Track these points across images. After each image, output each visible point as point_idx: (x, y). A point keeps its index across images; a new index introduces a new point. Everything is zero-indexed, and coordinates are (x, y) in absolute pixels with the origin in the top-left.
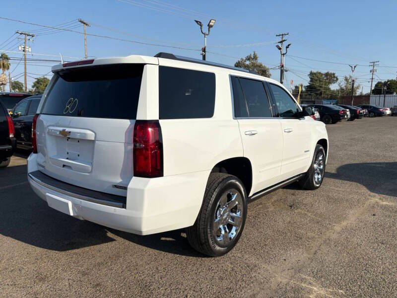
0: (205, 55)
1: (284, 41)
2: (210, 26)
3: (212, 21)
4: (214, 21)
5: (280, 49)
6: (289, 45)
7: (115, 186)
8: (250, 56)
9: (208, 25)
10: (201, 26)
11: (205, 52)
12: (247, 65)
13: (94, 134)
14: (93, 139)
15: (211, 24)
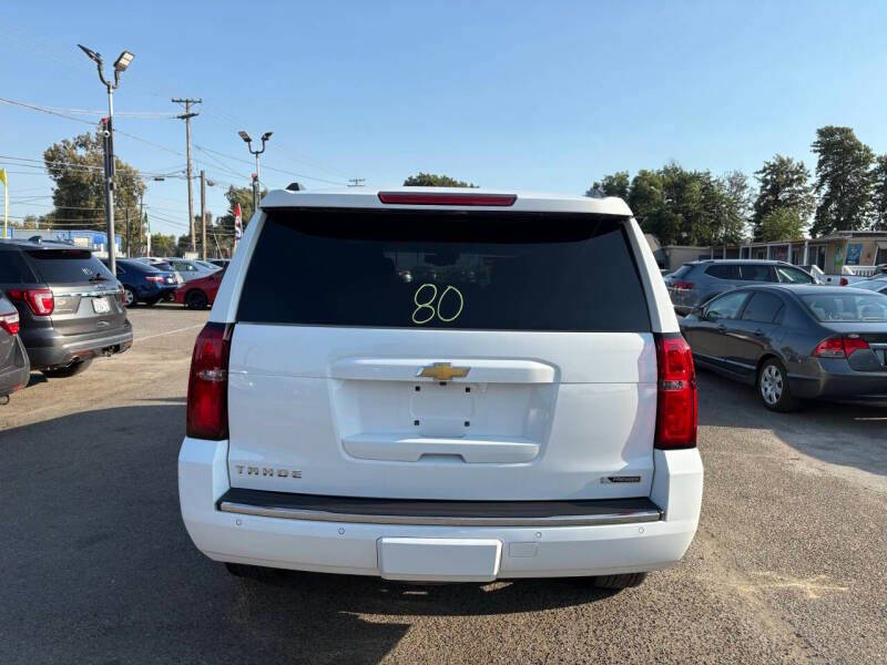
0: (110, 138)
1: (193, 115)
2: (118, 67)
3: (126, 56)
4: (131, 57)
5: (248, 140)
6: (268, 135)
7: (611, 479)
8: (88, 138)
9: (116, 64)
10: (99, 62)
11: (110, 129)
12: (81, 157)
13: (552, 369)
14: (550, 380)
15: (123, 61)
